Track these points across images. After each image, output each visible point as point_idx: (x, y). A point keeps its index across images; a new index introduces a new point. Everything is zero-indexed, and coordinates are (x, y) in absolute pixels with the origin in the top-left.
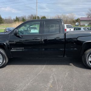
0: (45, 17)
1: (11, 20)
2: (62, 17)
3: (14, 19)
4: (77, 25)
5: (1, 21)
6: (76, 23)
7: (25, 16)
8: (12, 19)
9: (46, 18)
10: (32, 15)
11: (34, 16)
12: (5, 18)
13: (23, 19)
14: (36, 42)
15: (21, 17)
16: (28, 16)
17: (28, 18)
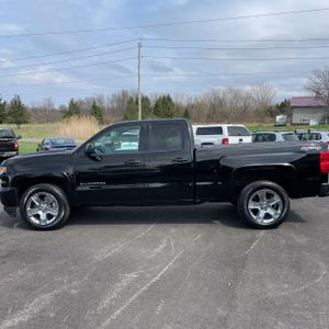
0: (169, 99)
1: (53, 110)
2: (229, 96)
3: (62, 107)
4: (282, 122)
5: (21, 114)
6: (278, 118)
7: (102, 96)
8: (57, 107)
9: (174, 100)
10: (124, 94)
11: (130, 95)
12: (30, 107)
13: (94, 106)
14: (133, 171)
15: (87, 99)
16: (110, 97)
17: (112, 102)
